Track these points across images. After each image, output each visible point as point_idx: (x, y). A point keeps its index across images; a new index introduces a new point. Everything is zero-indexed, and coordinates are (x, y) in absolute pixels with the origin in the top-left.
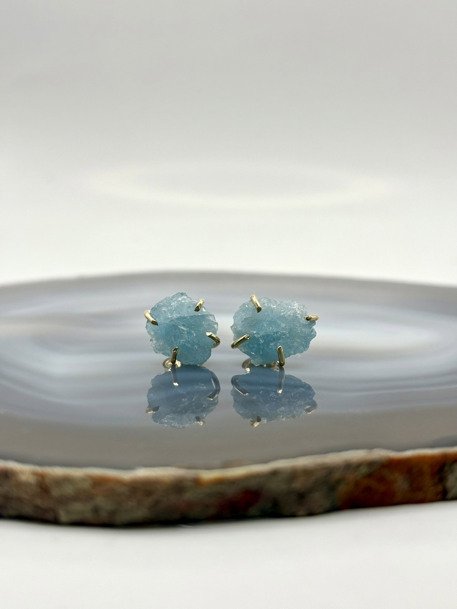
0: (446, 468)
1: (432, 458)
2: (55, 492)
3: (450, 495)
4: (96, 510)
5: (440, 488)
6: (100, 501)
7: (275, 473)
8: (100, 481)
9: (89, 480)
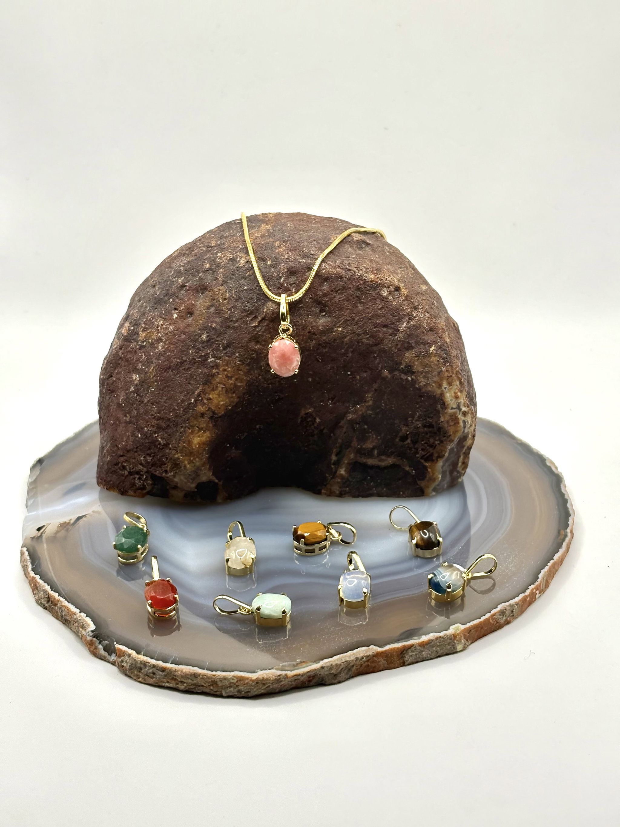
0: (405, 652)
1: (398, 648)
2: (220, 684)
3: (406, 663)
4: (239, 691)
5: (402, 661)
6: (241, 688)
7: (322, 668)
8: (241, 679)
9: (235, 678)
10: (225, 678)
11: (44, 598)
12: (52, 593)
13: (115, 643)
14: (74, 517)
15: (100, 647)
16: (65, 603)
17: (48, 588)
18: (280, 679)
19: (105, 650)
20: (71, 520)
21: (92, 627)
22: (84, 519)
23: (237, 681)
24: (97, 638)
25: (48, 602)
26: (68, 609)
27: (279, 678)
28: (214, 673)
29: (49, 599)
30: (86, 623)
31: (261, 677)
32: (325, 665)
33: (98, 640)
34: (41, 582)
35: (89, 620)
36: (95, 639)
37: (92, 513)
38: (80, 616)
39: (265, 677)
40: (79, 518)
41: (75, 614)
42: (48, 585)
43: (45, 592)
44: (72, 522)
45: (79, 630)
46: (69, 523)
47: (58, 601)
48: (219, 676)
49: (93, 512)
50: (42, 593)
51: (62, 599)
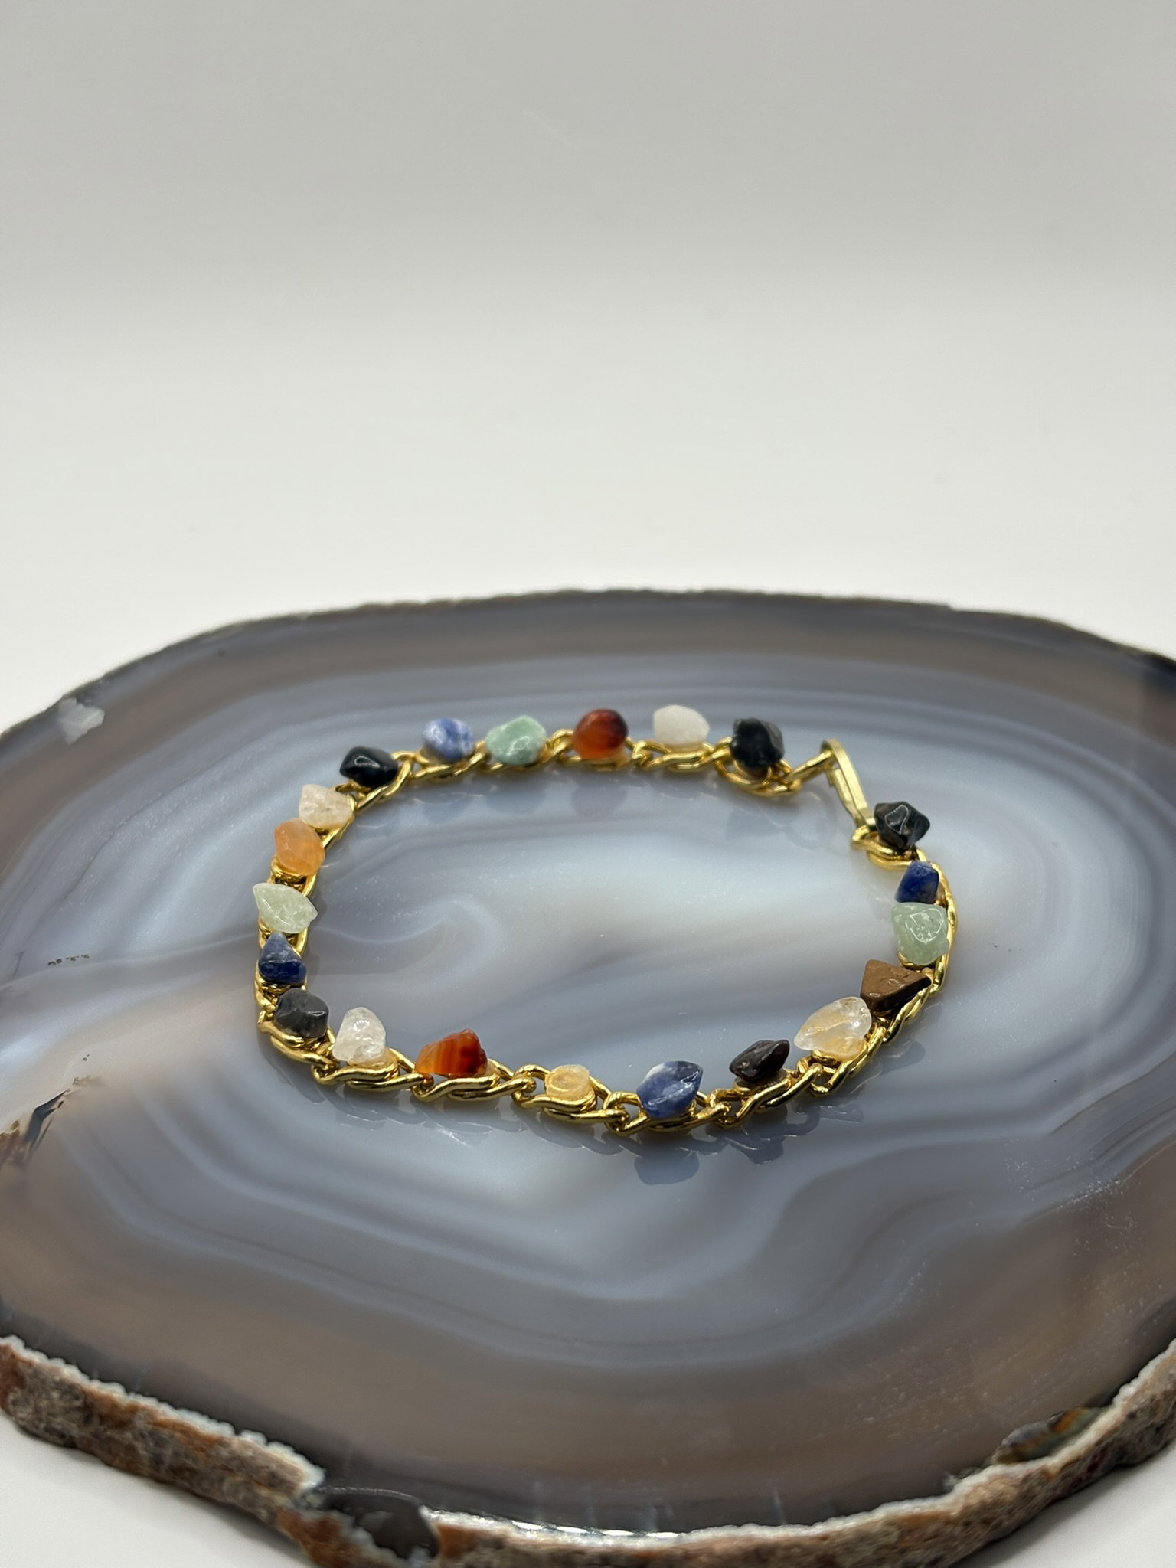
8: (910, 1526)
9: (892, 1529)
10: (862, 1537)
11: (68, 1411)
12: (95, 1387)
13: (425, 1512)
14: (23, 1113)
15: (361, 1535)
16: (167, 1413)
17: (70, 1373)
18: (1030, 1489)
19: (380, 1543)
20: (16, 1124)
21: (310, 1477)
22: (57, 1112)
23: (901, 1537)
24: (341, 1510)
25: (87, 1420)
26: (187, 1431)
27: (1026, 1487)
28: (818, 1529)
29: (90, 1409)
30: (281, 1465)
31: (974, 1501)
32: (1134, 1407)
33: (349, 1514)
34: (37, 1358)
35: (283, 1455)
36: (335, 1515)
37: (73, 1089)
38: (246, 1446)
39: (986, 1494)
40: (41, 1113)
41: (220, 1442)
42: (68, 1362)
43: (69, 1389)
44: (23, 1128)
45: (257, 1496)
46: (15, 1136)
47: (134, 1410)
48: (840, 1534)
49: (76, 1082)
50: (55, 1395)
51: (147, 1402)
